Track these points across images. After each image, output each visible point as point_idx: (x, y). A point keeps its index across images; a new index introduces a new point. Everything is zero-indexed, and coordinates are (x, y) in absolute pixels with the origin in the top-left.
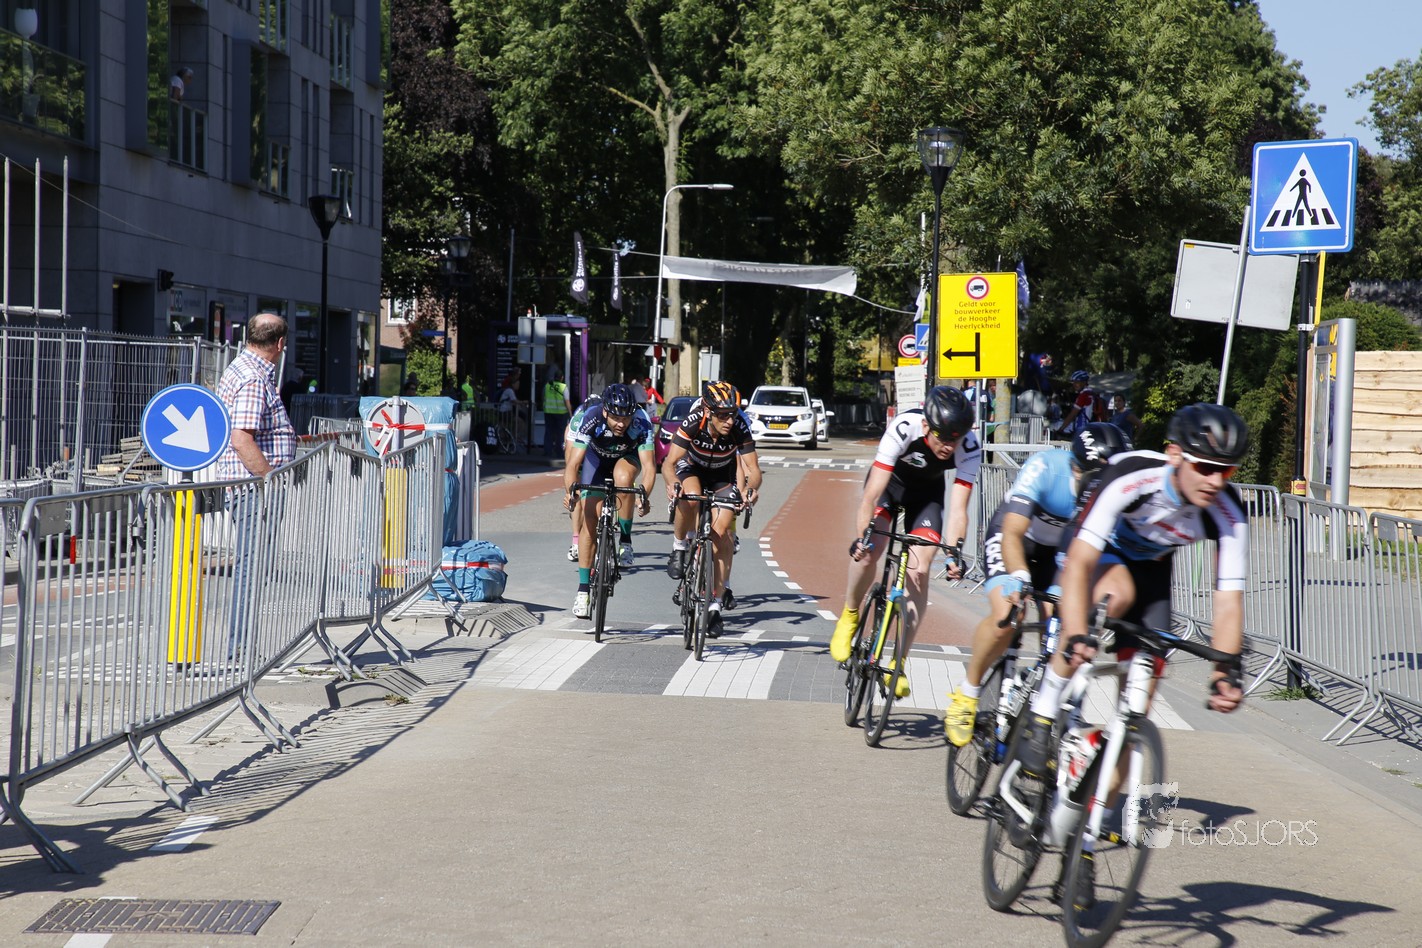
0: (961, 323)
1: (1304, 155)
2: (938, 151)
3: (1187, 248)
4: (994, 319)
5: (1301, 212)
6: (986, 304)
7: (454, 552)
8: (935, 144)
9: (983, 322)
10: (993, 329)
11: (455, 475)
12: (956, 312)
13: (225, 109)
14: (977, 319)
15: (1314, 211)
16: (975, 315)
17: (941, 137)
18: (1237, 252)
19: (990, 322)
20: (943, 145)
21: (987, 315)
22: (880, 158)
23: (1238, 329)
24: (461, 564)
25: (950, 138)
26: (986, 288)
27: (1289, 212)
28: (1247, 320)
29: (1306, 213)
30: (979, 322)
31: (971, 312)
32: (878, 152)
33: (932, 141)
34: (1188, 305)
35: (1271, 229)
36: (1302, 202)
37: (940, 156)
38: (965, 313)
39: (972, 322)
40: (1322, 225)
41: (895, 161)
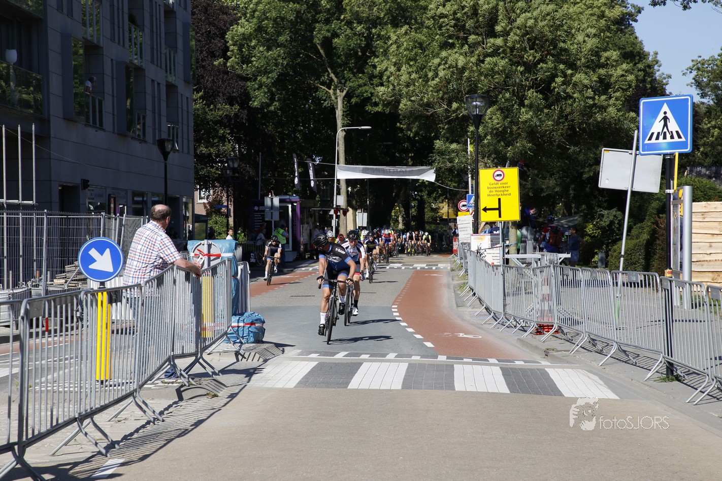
0: (491, 194)
1: (665, 104)
2: (476, 106)
3: (605, 152)
4: (508, 191)
5: (665, 133)
6: (503, 184)
7: (238, 318)
8: (475, 103)
9: (502, 193)
10: (508, 196)
11: (237, 279)
12: (488, 188)
13: (113, 96)
14: (499, 191)
15: (672, 132)
16: (498, 189)
17: (478, 100)
18: (631, 154)
19: (505, 193)
20: (478, 103)
21: (504, 189)
22: (447, 110)
23: (633, 193)
24: (241, 324)
25: (482, 100)
26: (504, 175)
27: (659, 133)
28: (638, 188)
29: (667, 133)
30: (500, 193)
31: (495, 188)
32: (446, 107)
33: (473, 101)
34: (607, 182)
35: (650, 142)
36: (665, 128)
37: (478, 109)
38: (493, 188)
39: (496, 193)
40: (676, 139)
41: (454, 112)
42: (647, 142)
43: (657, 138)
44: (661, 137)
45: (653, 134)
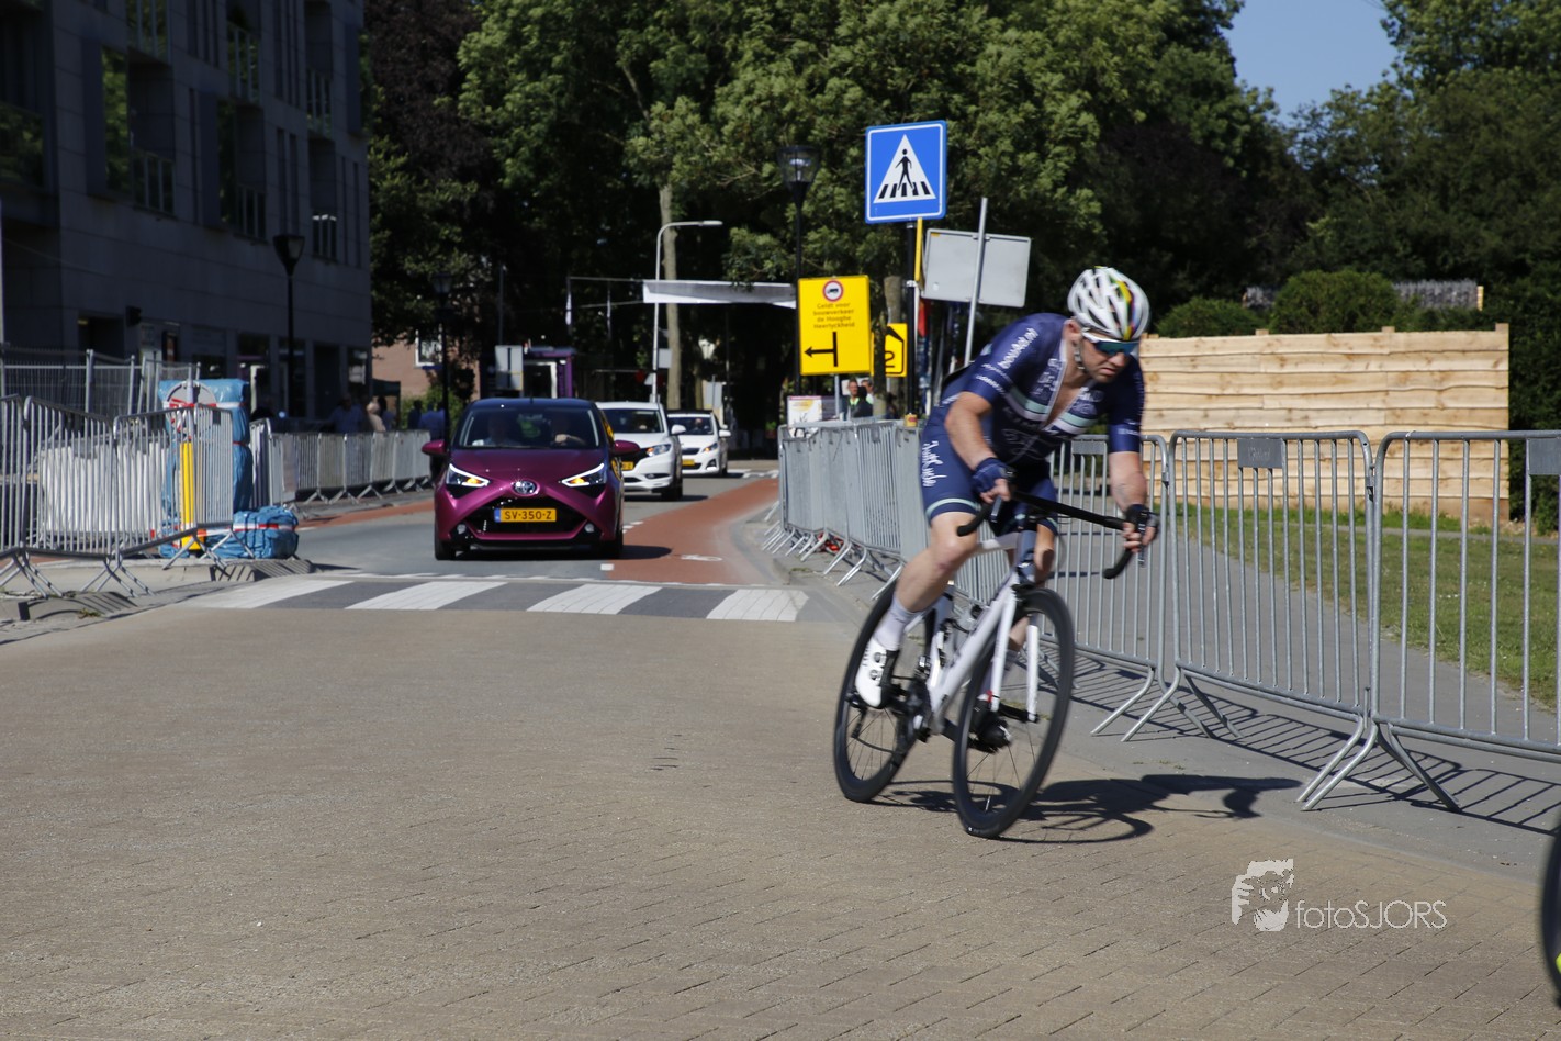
0: (820, 323)
1: (905, 137)
2: (797, 167)
3: (934, 238)
4: (849, 318)
5: (904, 186)
6: (841, 305)
8: (793, 162)
9: (839, 322)
10: (848, 328)
12: (815, 313)
13: (194, 157)
14: (834, 319)
15: (914, 183)
16: (832, 316)
17: (799, 155)
18: (976, 239)
19: (845, 322)
20: (800, 162)
21: (842, 315)
22: (755, 175)
24: (251, 526)
25: (806, 155)
26: (842, 290)
27: (895, 186)
28: (989, 298)
29: (908, 185)
30: (835, 322)
31: (828, 313)
32: (753, 171)
33: (791, 158)
34: (936, 287)
35: (882, 201)
36: (905, 177)
37: (799, 173)
38: (823, 313)
39: (829, 322)
40: (922, 196)
41: (767, 179)
42: (877, 200)
43: (893, 195)
44: (899, 192)
45: (886, 187)
